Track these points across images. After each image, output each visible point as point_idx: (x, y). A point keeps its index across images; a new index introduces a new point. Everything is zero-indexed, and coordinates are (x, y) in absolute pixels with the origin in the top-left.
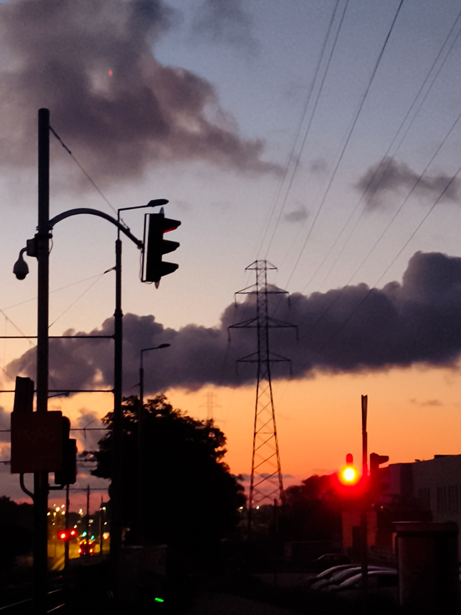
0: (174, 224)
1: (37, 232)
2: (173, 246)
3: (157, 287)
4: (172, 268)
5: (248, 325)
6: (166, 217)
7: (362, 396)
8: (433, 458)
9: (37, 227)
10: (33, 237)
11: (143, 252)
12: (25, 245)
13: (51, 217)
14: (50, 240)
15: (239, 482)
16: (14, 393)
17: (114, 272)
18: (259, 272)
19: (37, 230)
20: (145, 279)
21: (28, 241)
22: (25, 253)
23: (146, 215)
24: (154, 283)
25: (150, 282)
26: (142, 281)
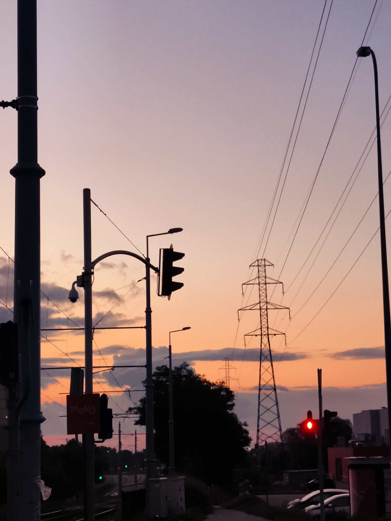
0: (180, 256)
1: (83, 271)
2: (180, 270)
3: (169, 299)
4: (179, 286)
5: (252, 308)
6: (174, 251)
7: (318, 369)
10: (80, 274)
11: (159, 275)
12: (76, 279)
13: (93, 259)
14: (92, 276)
15: (244, 427)
17: (145, 281)
18: (260, 268)
19: (83, 269)
21: (78, 277)
22: (76, 285)
23: (160, 249)
24: (167, 296)
25: (165, 296)
26: (159, 295)
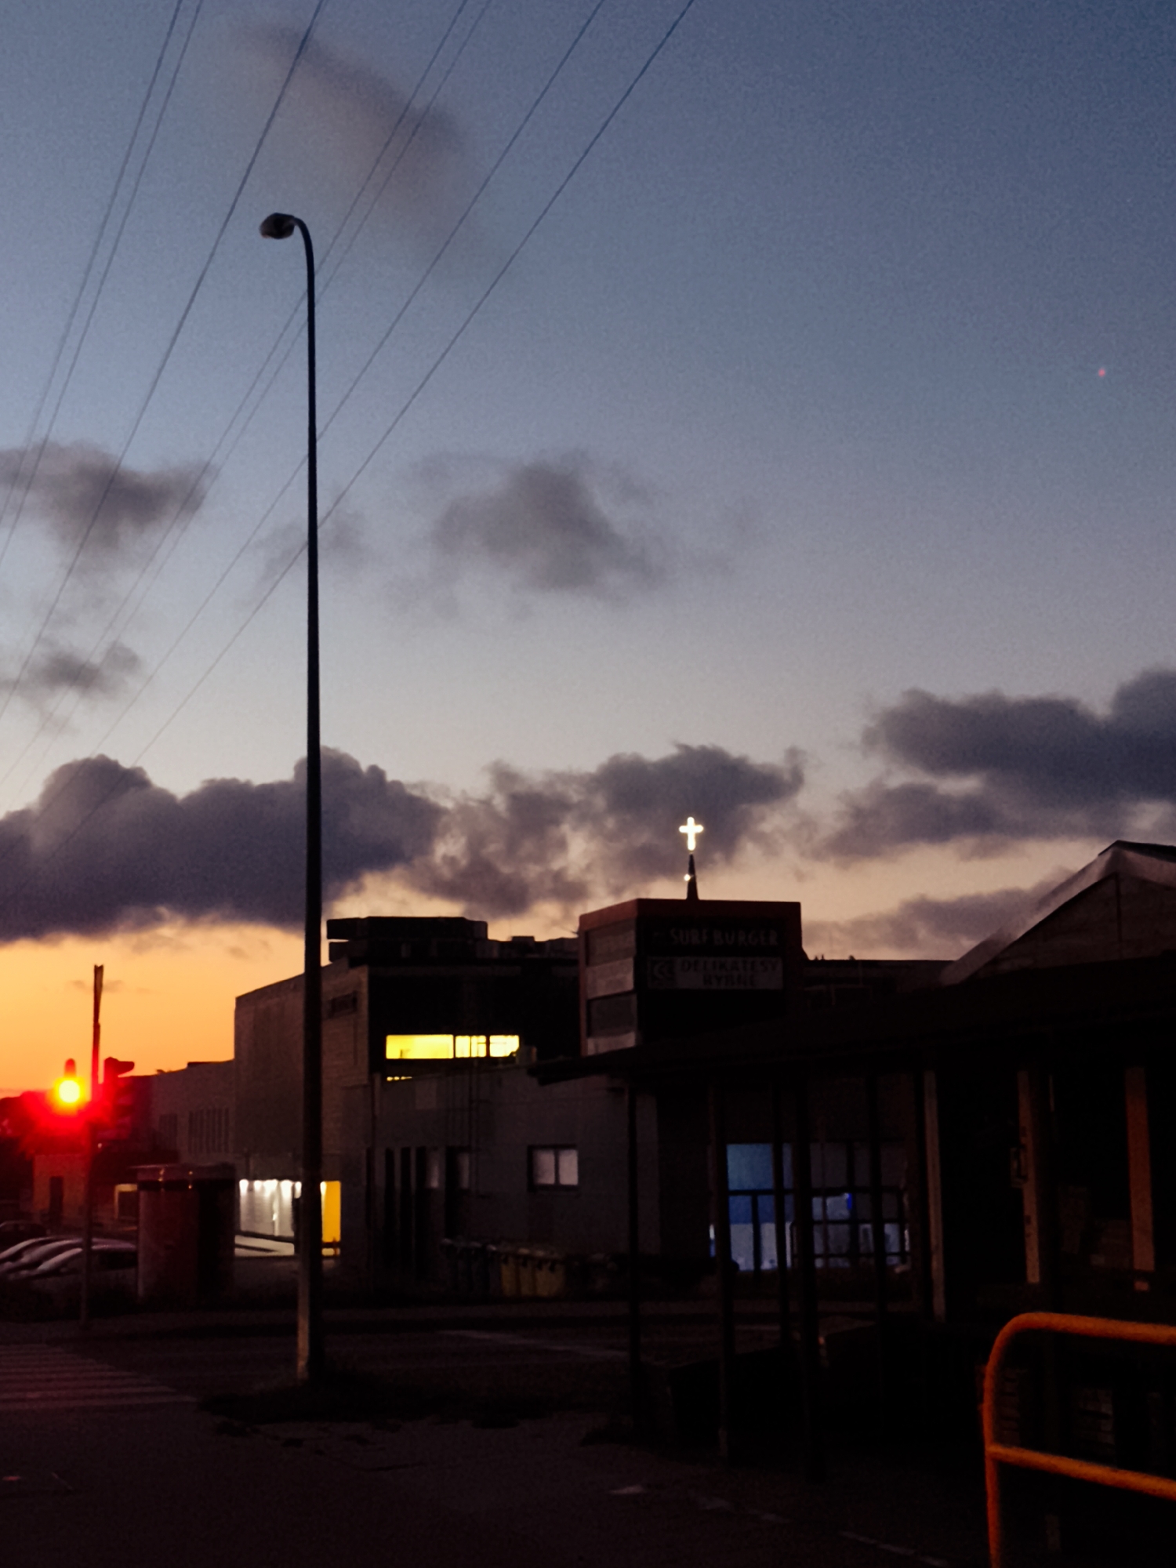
7: (96, 966)
8: (184, 1066)
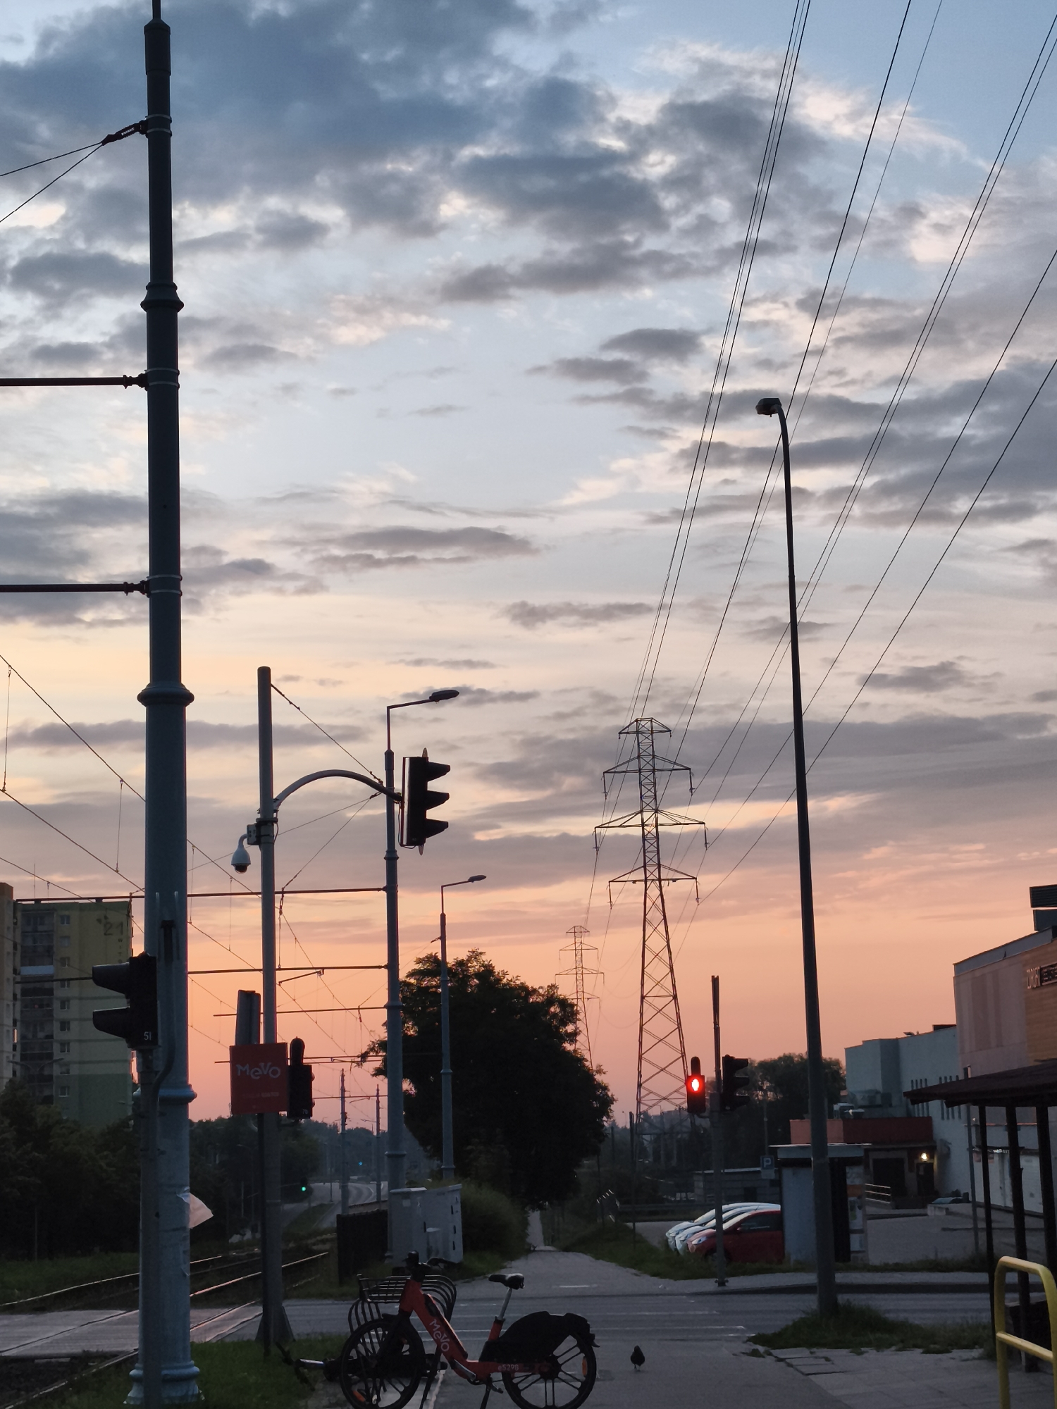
0: (442, 770)
1: (259, 816)
2: (441, 798)
3: (421, 851)
5: (626, 824)
6: (430, 761)
7: (713, 977)
9: (259, 810)
10: (253, 822)
11: (402, 807)
12: (245, 832)
13: (276, 793)
14: (275, 825)
16: (236, 1016)
17: (384, 797)
18: (642, 738)
19: (258, 813)
20: (405, 843)
21: (249, 827)
22: (245, 841)
23: (404, 759)
24: (417, 847)
25: (412, 846)
26: (402, 845)
